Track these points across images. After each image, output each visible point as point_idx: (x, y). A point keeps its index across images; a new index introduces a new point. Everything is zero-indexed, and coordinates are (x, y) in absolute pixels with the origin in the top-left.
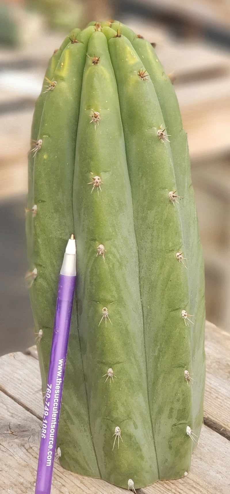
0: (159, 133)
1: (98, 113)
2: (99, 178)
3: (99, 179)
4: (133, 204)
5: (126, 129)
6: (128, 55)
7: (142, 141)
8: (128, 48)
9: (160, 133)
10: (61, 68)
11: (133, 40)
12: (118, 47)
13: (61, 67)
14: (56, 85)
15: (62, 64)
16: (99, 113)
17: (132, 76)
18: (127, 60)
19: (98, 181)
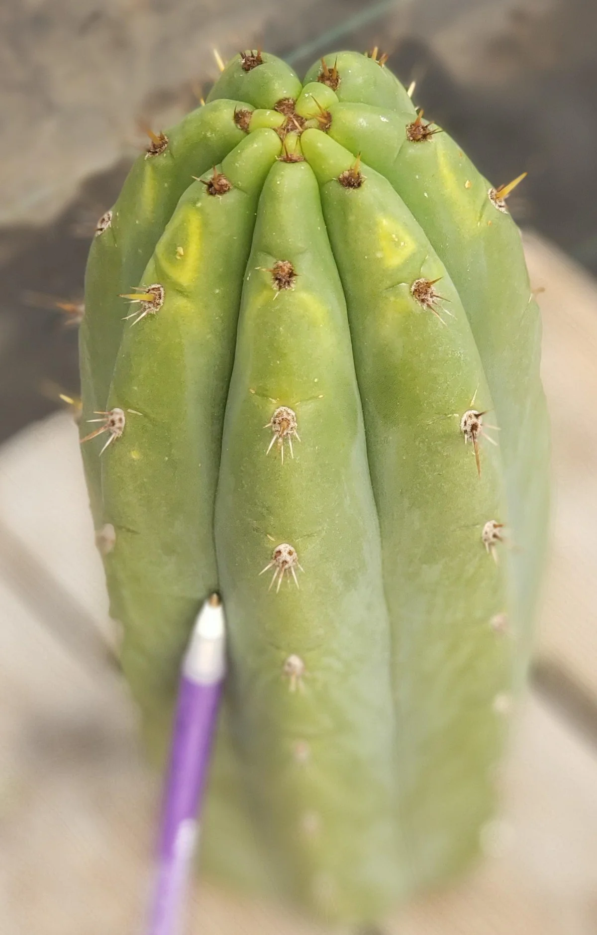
0: (465, 423)
1: (289, 411)
2: (292, 549)
3: (290, 553)
4: (382, 547)
5: (371, 407)
6: (383, 244)
7: (417, 443)
8: (385, 223)
9: (467, 423)
10: (176, 259)
11: (398, 156)
12: (352, 218)
13: (178, 258)
14: (161, 301)
15: (181, 250)
16: (294, 414)
17: (392, 299)
18: (379, 255)
19: (288, 558)
